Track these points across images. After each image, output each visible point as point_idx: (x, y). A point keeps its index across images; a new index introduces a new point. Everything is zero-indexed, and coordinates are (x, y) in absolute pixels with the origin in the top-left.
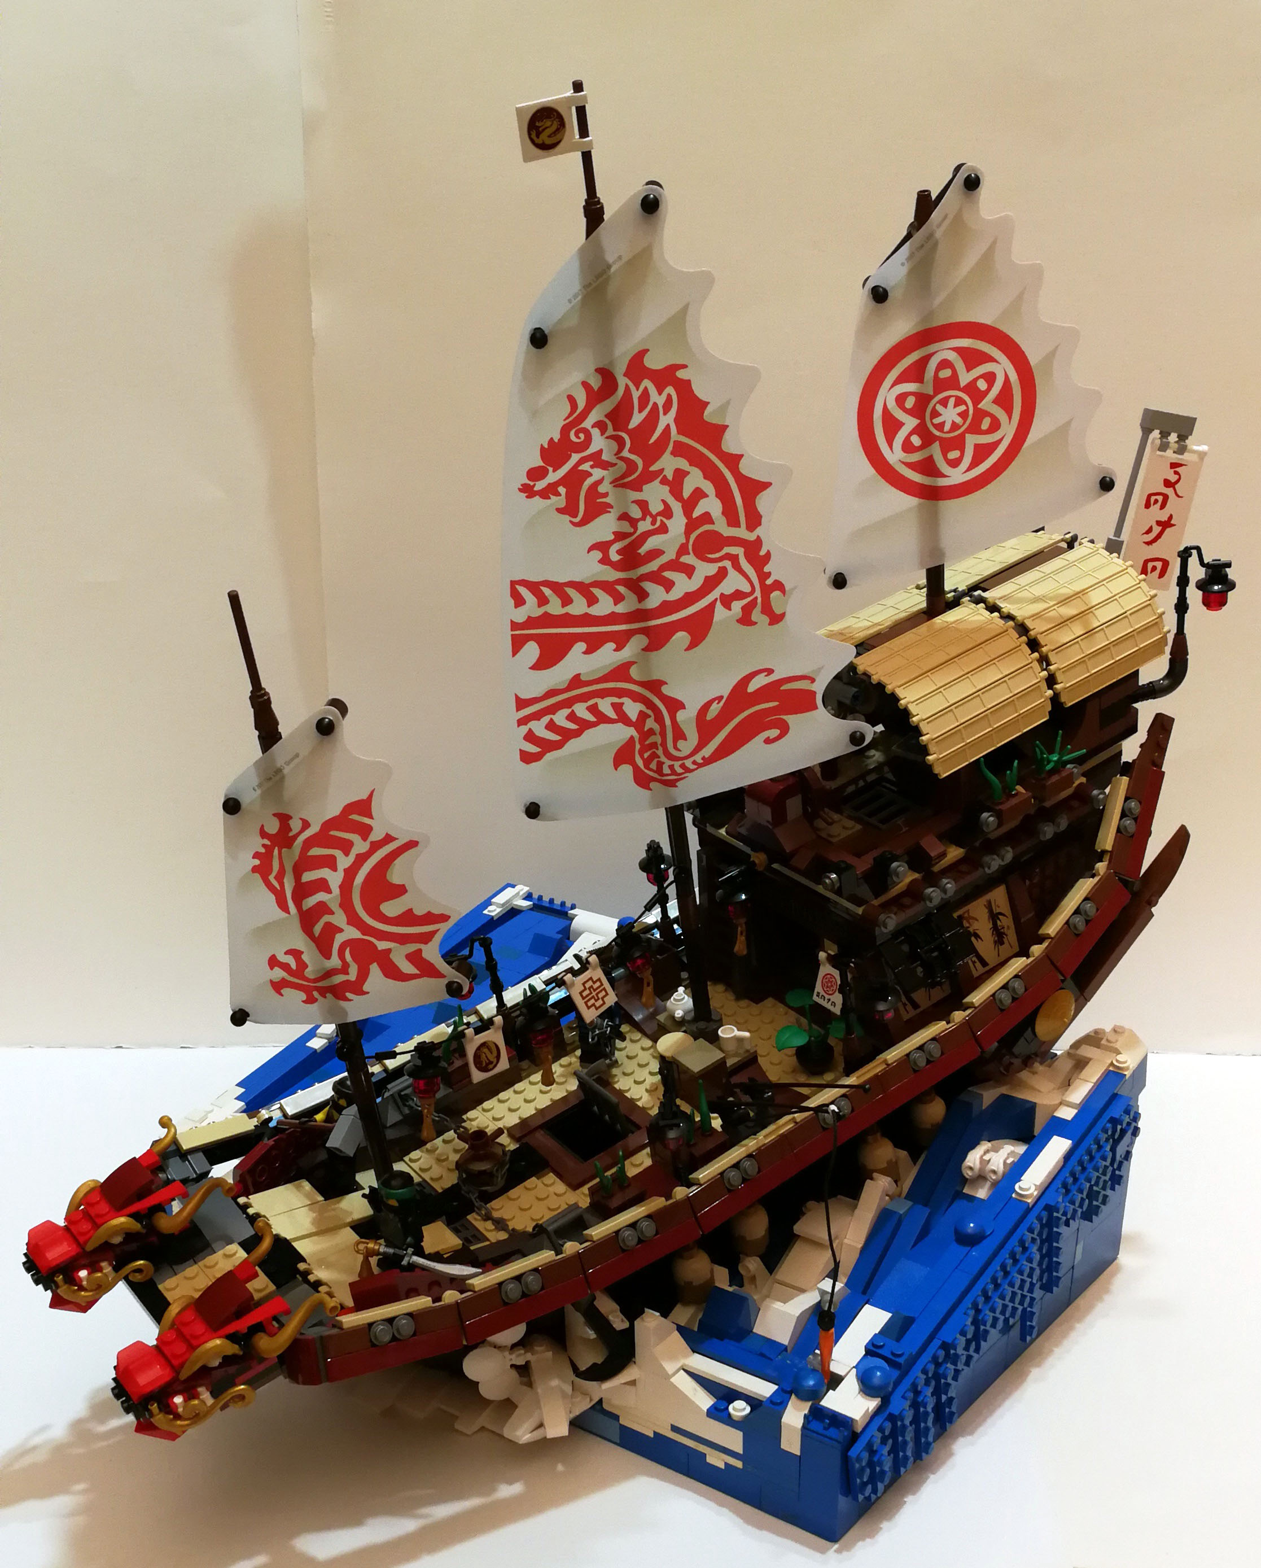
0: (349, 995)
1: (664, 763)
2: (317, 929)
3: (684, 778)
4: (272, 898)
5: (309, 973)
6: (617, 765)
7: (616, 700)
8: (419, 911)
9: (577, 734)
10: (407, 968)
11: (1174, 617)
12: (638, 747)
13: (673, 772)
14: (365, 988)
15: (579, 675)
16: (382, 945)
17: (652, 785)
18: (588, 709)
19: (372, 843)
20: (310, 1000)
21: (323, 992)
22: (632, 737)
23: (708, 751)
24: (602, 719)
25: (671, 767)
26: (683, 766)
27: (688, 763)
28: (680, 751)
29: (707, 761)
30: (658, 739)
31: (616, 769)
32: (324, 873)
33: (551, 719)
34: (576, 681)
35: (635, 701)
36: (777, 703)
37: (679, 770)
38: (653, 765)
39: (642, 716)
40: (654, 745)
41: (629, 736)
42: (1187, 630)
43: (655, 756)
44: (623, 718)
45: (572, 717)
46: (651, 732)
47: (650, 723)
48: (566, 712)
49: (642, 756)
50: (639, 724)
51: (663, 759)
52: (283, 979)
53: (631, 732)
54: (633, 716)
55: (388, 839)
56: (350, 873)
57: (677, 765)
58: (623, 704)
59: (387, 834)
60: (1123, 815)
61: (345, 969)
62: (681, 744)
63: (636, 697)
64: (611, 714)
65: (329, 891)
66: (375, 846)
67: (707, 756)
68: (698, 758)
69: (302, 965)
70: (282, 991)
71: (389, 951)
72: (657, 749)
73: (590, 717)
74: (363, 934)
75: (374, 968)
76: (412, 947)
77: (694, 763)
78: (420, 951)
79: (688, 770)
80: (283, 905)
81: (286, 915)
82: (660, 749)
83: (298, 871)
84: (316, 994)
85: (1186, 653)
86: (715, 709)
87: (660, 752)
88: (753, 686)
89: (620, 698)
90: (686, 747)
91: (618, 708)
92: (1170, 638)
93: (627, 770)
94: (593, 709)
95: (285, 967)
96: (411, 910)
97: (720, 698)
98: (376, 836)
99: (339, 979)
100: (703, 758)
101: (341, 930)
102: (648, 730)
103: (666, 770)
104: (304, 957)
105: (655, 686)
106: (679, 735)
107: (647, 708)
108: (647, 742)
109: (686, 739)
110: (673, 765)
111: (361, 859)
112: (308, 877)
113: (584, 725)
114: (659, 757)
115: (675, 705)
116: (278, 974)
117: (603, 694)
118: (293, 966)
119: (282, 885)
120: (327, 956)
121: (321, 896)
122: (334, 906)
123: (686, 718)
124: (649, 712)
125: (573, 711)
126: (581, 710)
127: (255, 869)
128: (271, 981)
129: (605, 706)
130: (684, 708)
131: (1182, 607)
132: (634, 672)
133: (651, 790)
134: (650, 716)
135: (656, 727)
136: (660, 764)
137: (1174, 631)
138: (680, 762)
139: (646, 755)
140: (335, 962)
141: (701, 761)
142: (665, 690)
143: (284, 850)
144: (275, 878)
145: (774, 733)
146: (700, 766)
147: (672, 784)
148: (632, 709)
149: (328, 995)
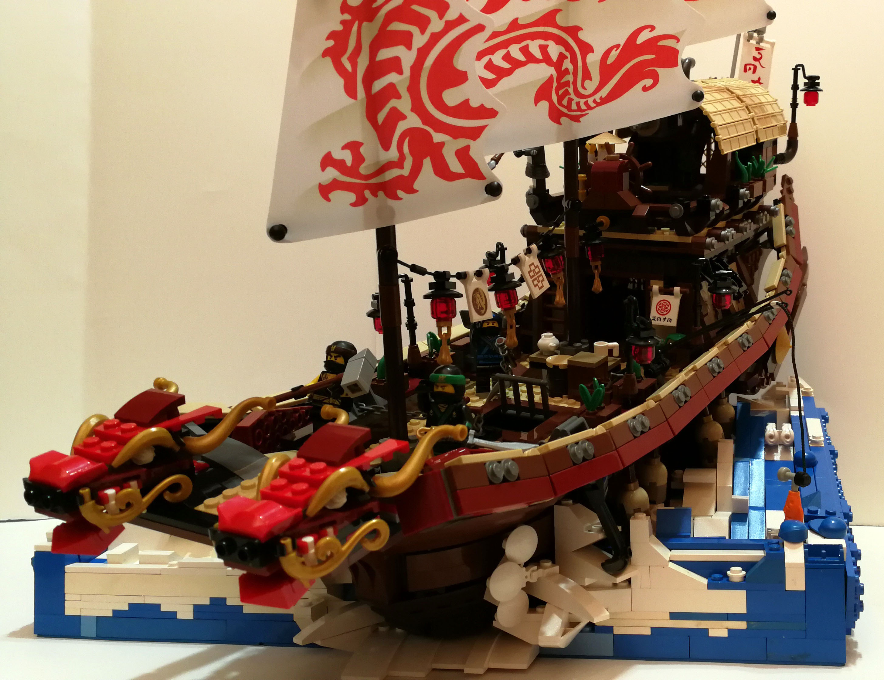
0: (400, 193)
1: (573, 100)
2: (381, 117)
3: (588, 114)
4: (340, 82)
5: (363, 170)
6: (537, 101)
7: (542, 42)
8: (474, 104)
9: (508, 72)
10: (455, 166)
11: (790, 110)
12: (555, 84)
13: (579, 109)
14: (416, 186)
15: (517, 19)
16: (438, 137)
17: (563, 120)
18: (521, 49)
19: (447, 22)
20: (361, 201)
21: (375, 189)
22: (551, 76)
23: (604, 92)
24: (531, 59)
25: (578, 104)
26: (586, 103)
27: (590, 101)
28: (586, 89)
29: (604, 101)
30: (570, 78)
31: (536, 104)
32: (398, 51)
33: (490, 59)
34: (514, 25)
35: (557, 44)
36: (653, 56)
37: (583, 107)
38: (565, 102)
39: (562, 57)
40: (567, 83)
41: (549, 75)
42: (797, 121)
43: (567, 93)
44: (547, 59)
45: (507, 57)
46: (567, 71)
47: (567, 64)
48: (502, 52)
49: (557, 94)
50: (558, 65)
51: (573, 96)
52: (335, 181)
53: (551, 71)
54: (554, 58)
55: (462, 20)
56: (423, 52)
57: (582, 101)
58: (548, 46)
59: (461, 14)
60: (787, 226)
61: (399, 164)
62: (587, 83)
63: (559, 41)
64: (538, 54)
65: (400, 72)
66: (450, 26)
67: (603, 97)
68: (597, 97)
69: (358, 159)
70: (331, 196)
71: (442, 144)
72: (570, 87)
73: (522, 58)
74: (424, 123)
75: (427, 163)
76: (462, 143)
77: (594, 101)
78: (468, 148)
79: (590, 108)
80: (351, 91)
81: (352, 101)
82: (572, 86)
83: (375, 48)
84: (367, 193)
85: (797, 135)
86: (614, 54)
87: (571, 90)
88: (640, 40)
89: (546, 40)
90: (591, 86)
91: (543, 49)
92: (788, 125)
93: (544, 105)
94: (525, 50)
95: (339, 165)
96: (467, 101)
97: (618, 46)
98: (451, 15)
99: (394, 173)
100: (601, 98)
101: (404, 117)
102: (564, 70)
103: (574, 107)
104: (362, 150)
105: (573, 31)
106: (587, 75)
107: (566, 50)
108: (562, 81)
109: (591, 80)
110: (580, 102)
111: (435, 38)
112: (384, 54)
113: (516, 64)
114: (570, 95)
115: (586, 49)
116: (332, 173)
117: (533, 36)
118: (349, 163)
119: (354, 65)
120: (386, 147)
121: (392, 78)
122: (403, 91)
123: (594, 60)
124: (568, 54)
125: (508, 51)
126: (515, 51)
127: (326, 53)
128: (320, 185)
129: (534, 47)
130: (593, 52)
131: (794, 105)
132: (560, 19)
133: (559, 123)
134: (567, 58)
135: (571, 67)
136: (570, 100)
137: (790, 121)
138: (585, 100)
139: (561, 92)
140: (393, 154)
141: (598, 100)
142: (581, 35)
143: (365, 24)
144: (349, 59)
145: (648, 82)
146: (598, 104)
147: (576, 119)
148: (554, 50)
149: (381, 194)
